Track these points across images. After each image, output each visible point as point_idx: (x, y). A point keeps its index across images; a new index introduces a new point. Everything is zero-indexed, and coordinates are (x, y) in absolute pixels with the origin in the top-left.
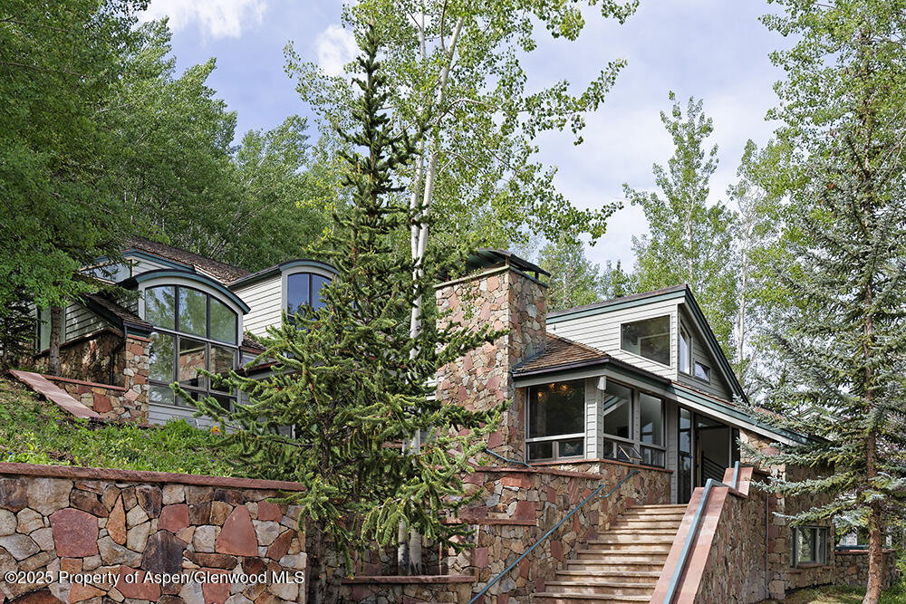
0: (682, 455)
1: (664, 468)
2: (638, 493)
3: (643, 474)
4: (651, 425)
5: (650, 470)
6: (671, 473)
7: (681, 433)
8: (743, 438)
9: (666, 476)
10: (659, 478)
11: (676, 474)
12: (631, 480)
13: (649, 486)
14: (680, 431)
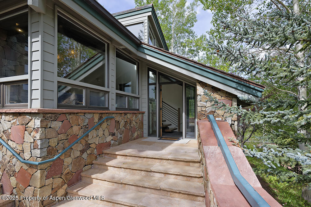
0: (150, 101)
1: (138, 110)
2: (113, 135)
3: (118, 118)
4: (131, 82)
5: (125, 114)
6: (143, 113)
7: (150, 86)
8: (200, 90)
9: (140, 116)
10: (134, 118)
11: (146, 114)
12: (105, 125)
13: (125, 126)
14: (149, 84)
